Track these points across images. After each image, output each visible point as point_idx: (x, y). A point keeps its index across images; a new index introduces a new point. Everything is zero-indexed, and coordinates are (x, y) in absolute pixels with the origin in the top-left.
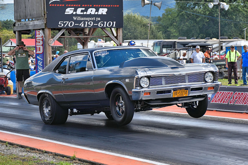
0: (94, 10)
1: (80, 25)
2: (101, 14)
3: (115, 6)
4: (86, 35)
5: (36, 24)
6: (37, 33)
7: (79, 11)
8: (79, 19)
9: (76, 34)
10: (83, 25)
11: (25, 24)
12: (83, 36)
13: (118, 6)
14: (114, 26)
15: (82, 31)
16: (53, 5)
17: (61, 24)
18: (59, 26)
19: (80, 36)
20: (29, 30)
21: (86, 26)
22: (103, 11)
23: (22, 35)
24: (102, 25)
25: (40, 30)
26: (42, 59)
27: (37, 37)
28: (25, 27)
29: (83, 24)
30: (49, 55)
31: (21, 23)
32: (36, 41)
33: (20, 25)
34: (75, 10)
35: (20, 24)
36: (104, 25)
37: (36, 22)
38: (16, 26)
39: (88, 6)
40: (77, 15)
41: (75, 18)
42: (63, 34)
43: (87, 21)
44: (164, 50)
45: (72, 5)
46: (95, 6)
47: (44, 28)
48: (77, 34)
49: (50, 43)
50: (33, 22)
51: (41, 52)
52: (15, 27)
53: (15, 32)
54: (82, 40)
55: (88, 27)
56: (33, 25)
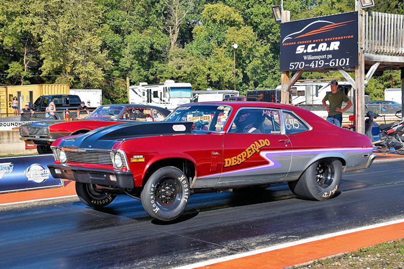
0: (325, 45)
1: (311, 65)
2: (332, 49)
3: (349, 37)
8: (310, 58)
10: (313, 65)
13: (352, 36)
14: (347, 64)
16: (286, 44)
17: (292, 66)
18: (290, 68)
21: (316, 66)
22: (335, 45)
24: (334, 63)
34: (306, 48)
36: (336, 64)
39: (319, 40)
40: (307, 54)
41: (305, 58)
43: (317, 60)
45: (303, 42)
46: (326, 40)
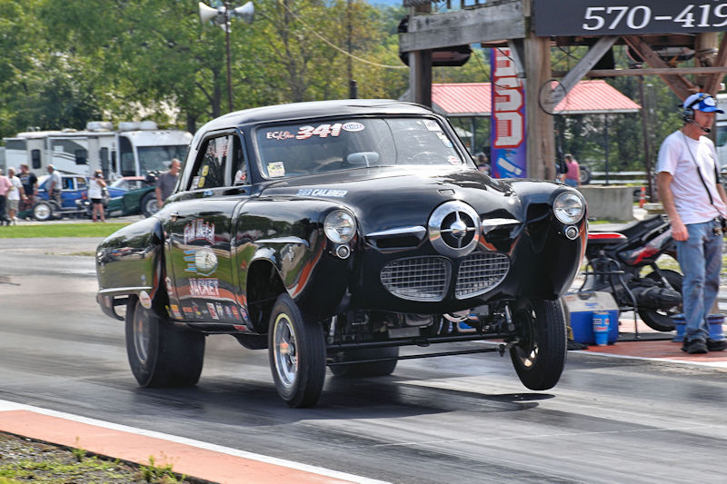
1: (678, 20)
4: (706, 64)
5: (488, 19)
6: (500, 58)
9: (662, 58)
10: (689, 19)
11: (446, 22)
12: (696, 66)
15: (692, 48)
17: (594, 20)
18: (586, 27)
19: (680, 69)
20: (466, 50)
21: (704, 24)
23: (434, 68)
25: (505, 45)
26: (518, 172)
27: (498, 78)
28: (446, 33)
29: (690, 15)
30: (544, 152)
31: (430, 17)
32: (494, 95)
33: (425, 28)
35: (427, 22)
37: (494, 15)
38: (410, 30)
42: (607, 62)
47: (523, 36)
48: (668, 60)
49: (546, 102)
50: (477, 11)
51: (516, 138)
52: (405, 36)
53: (404, 57)
54: (689, 87)
55: (711, 29)
56: (477, 24)
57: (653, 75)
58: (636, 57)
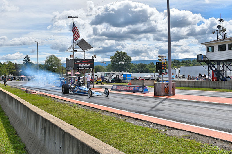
3: (92, 64)
7: (82, 65)
8: (82, 67)
14: (92, 69)
17: (77, 68)
20: (70, 70)
21: (84, 69)
22: (89, 65)
27: (72, 72)
36: (89, 69)
37: (71, 68)
38: (66, 69)
41: (81, 67)
42: (78, 71)
44: (107, 75)
45: (81, 63)
46: (86, 63)
49: (75, 73)
57: (81, 72)
58: (80, 71)
